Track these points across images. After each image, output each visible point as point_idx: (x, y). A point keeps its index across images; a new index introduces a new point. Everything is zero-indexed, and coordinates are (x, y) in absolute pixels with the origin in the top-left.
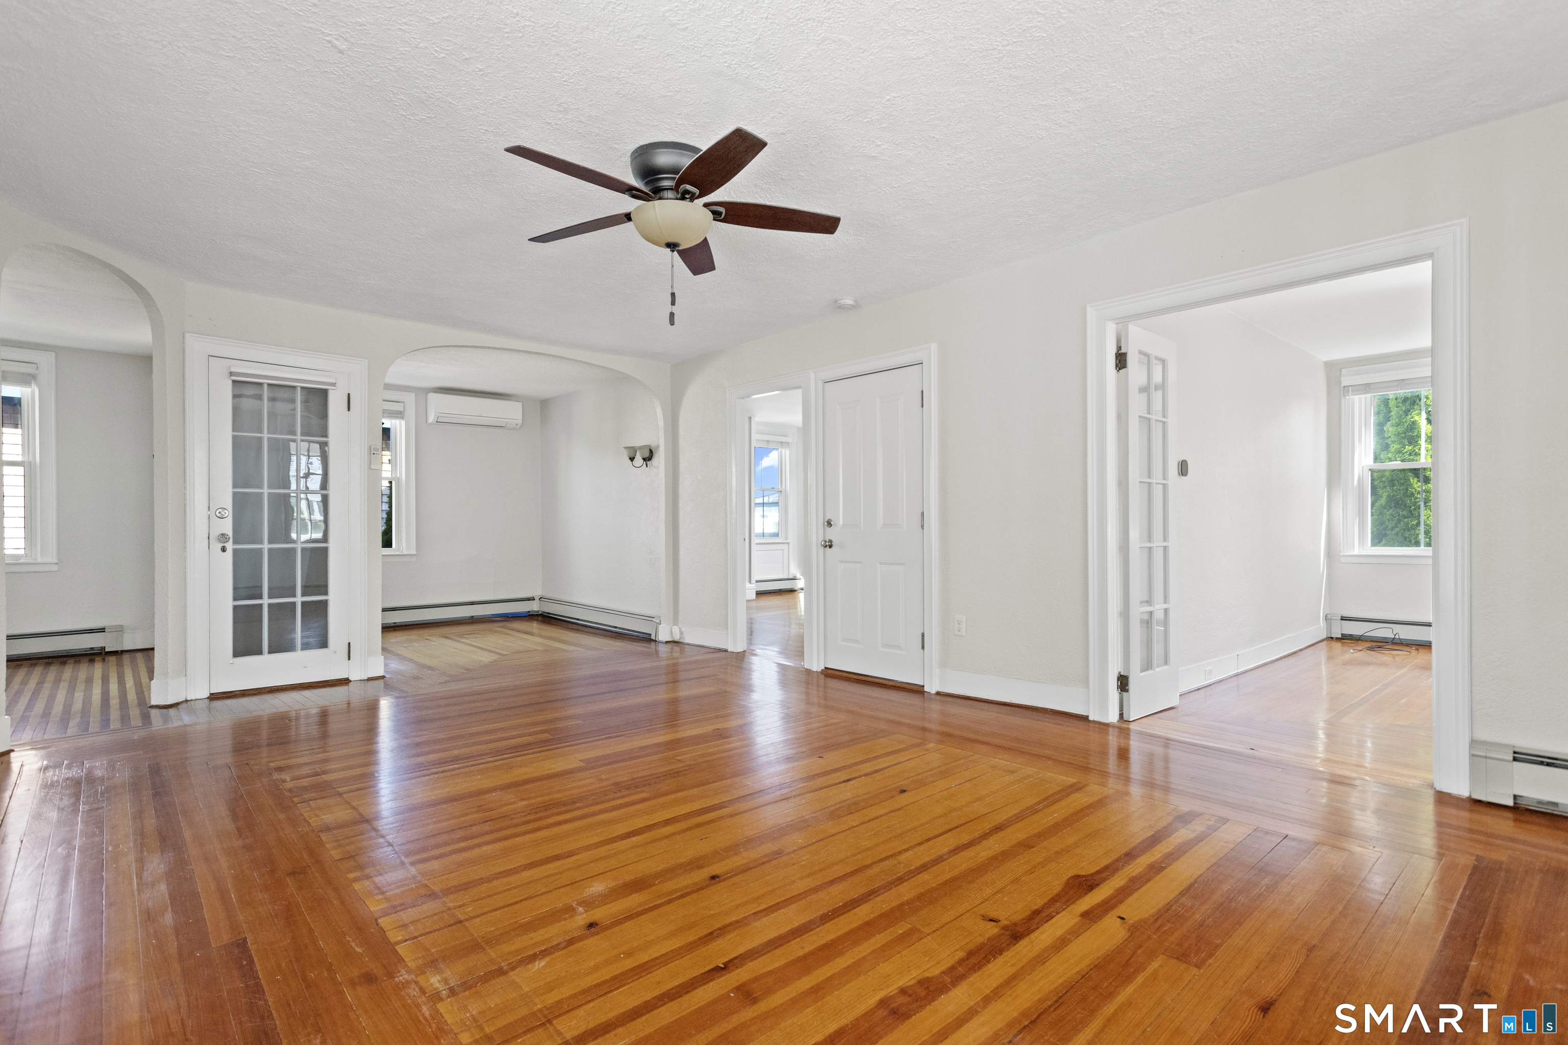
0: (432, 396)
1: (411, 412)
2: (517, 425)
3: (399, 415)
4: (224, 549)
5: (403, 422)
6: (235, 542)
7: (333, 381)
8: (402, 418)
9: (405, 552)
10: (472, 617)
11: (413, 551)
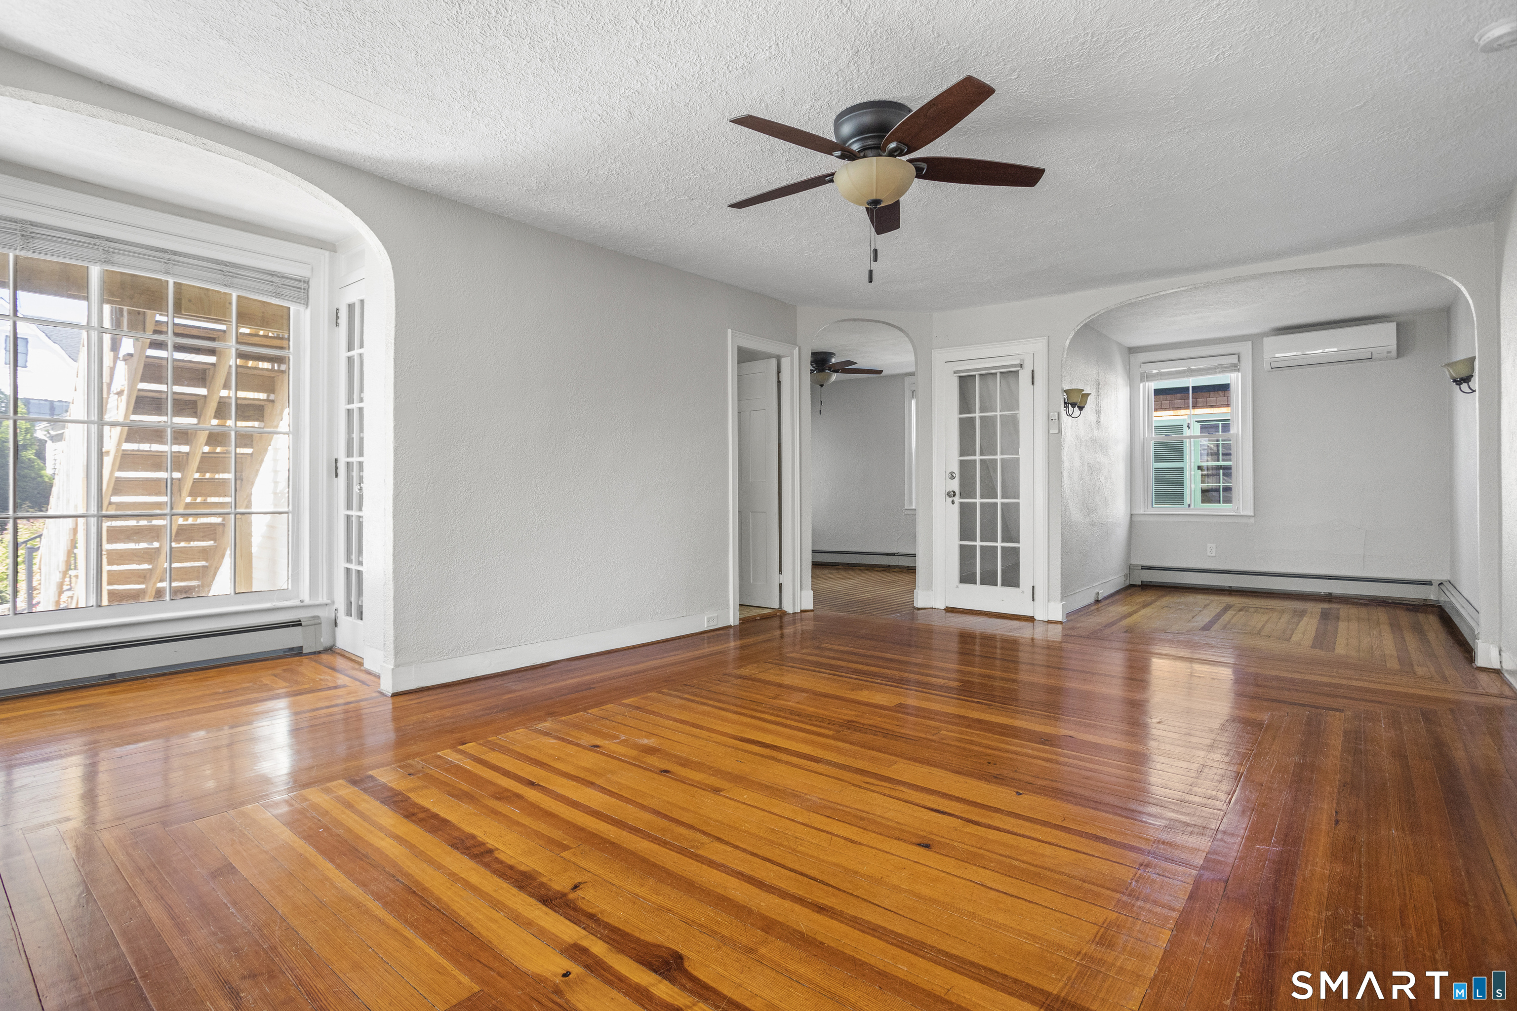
0: (1268, 341)
1: (1247, 364)
2: (1389, 352)
3: (1235, 368)
4: (953, 502)
5: (1240, 374)
6: (961, 496)
7: (1018, 362)
8: (1238, 370)
9: (1242, 514)
10: (1330, 594)
11: (1250, 513)
